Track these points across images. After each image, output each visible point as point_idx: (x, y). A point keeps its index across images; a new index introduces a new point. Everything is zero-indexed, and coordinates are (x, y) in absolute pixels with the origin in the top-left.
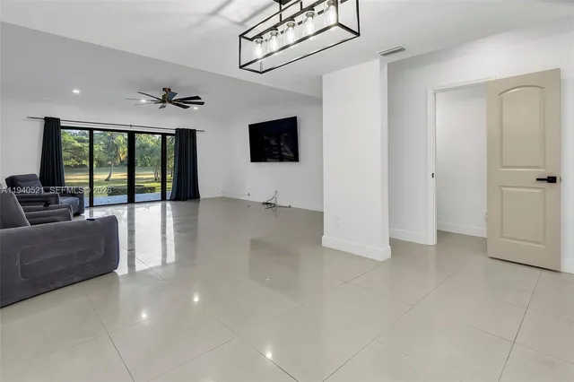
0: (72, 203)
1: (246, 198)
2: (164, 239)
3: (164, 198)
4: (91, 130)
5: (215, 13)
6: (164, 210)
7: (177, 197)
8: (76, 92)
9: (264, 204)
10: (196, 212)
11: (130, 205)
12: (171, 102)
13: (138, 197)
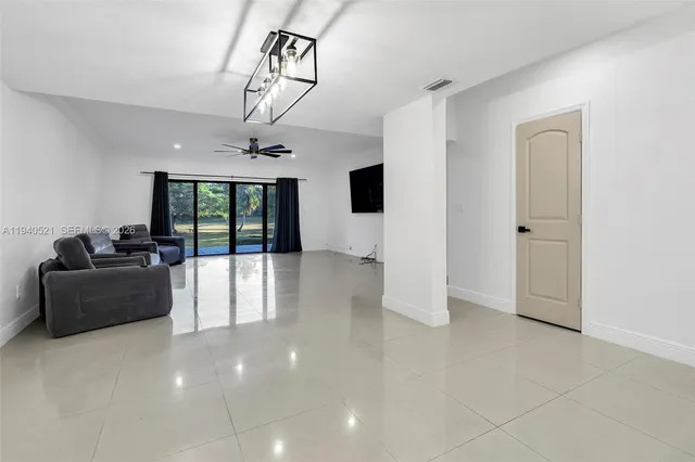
0: (171, 252)
1: (348, 252)
2: (265, 290)
3: (265, 250)
4: (195, 182)
5: (223, 69)
6: (265, 260)
7: (277, 250)
8: (177, 146)
9: (363, 258)
10: (297, 264)
11: (232, 256)
12: (257, 152)
13: (238, 248)
